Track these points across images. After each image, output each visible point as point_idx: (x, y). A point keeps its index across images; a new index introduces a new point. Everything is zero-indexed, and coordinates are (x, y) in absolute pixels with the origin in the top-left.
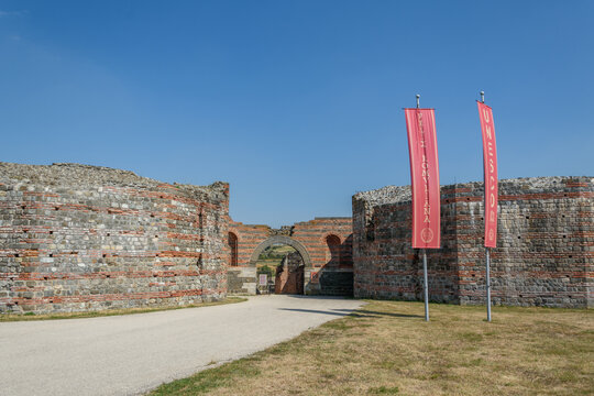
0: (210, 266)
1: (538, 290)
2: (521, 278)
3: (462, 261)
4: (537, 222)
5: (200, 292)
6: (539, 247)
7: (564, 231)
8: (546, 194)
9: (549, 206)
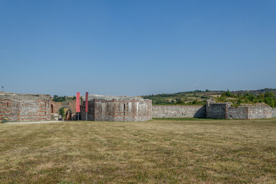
0: (47, 114)
1: (107, 118)
2: (105, 116)
3: (95, 113)
4: (108, 106)
5: (45, 119)
6: (108, 111)
7: (112, 108)
8: (109, 101)
9: (110, 103)
